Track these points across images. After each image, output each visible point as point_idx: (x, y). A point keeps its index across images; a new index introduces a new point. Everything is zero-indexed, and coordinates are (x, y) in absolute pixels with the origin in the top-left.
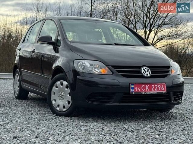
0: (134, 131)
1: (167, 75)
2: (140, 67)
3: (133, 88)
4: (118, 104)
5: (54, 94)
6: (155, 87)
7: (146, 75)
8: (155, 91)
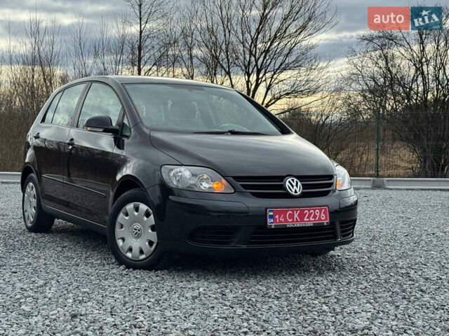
0: (280, 298)
1: (329, 191)
2: (282, 178)
3: (271, 217)
4: (245, 247)
5: (122, 226)
6: (310, 215)
7: (293, 193)
8: (309, 221)
